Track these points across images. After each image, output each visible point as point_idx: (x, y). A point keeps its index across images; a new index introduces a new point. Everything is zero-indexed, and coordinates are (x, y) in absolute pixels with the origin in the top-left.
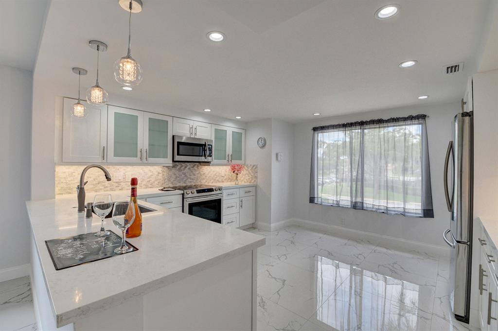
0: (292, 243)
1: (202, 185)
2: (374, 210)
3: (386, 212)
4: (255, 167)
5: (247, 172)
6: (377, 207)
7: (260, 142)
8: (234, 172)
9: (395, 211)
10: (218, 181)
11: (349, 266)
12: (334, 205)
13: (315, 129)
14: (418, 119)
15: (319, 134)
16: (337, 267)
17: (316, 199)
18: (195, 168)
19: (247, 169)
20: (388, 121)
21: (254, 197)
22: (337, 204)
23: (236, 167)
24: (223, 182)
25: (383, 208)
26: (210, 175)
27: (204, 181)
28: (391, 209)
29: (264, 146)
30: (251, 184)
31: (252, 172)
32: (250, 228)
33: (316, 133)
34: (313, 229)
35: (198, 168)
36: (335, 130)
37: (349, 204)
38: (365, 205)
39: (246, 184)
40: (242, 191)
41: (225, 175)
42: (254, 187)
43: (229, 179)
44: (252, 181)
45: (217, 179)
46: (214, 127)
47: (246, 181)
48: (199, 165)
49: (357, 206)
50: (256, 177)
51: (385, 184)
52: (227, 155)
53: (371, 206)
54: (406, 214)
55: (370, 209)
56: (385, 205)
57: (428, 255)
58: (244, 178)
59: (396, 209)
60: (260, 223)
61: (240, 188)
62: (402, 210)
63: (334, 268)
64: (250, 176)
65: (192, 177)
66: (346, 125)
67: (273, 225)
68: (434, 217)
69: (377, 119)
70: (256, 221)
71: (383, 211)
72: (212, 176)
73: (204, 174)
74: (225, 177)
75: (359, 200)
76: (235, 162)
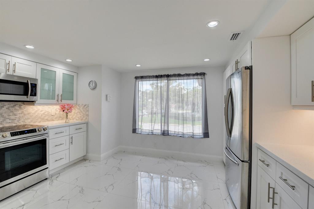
0: (119, 169)
1: (26, 125)
2: (175, 135)
3: (183, 136)
4: (86, 106)
5: (79, 111)
6: (177, 133)
7: (91, 85)
8: (64, 111)
9: (187, 135)
10: (47, 120)
11: (159, 176)
12: (150, 133)
13: (136, 78)
14: (201, 75)
15: (140, 82)
16: (152, 178)
17: (137, 130)
18: (17, 107)
19: (79, 108)
20: (183, 75)
21: (85, 133)
22: (152, 133)
23: (66, 107)
24: (53, 120)
25: (180, 133)
26: (36, 114)
27: (29, 121)
28: (186, 134)
29: (94, 89)
30: (83, 121)
31: (84, 111)
32: (82, 160)
33: (137, 80)
34: (135, 153)
35: (20, 108)
36: (151, 79)
37: (160, 132)
38: (169, 132)
39: (77, 121)
40: (72, 129)
41: (56, 114)
42: (86, 124)
43: (60, 117)
44: (84, 119)
45: (45, 118)
46: (40, 66)
47: (78, 119)
48: (23, 104)
49: (165, 133)
50: (88, 115)
51: (182, 116)
52: (56, 95)
53: (174, 133)
54: (194, 136)
55: (173, 135)
56: (182, 131)
57: (207, 162)
58: (75, 116)
59: (188, 134)
60: (90, 155)
61: (69, 126)
62: (192, 134)
63: (150, 179)
64: (81, 114)
65: (13, 117)
66: (158, 76)
67: (102, 155)
68: (210, 137)
69: (177, 74)
70: (87, 153)
71: (181, 135)
72: (40, 115)
73: (29, 114)
74: (56, 116)
75: (166, 129)
76: (64, 102)
